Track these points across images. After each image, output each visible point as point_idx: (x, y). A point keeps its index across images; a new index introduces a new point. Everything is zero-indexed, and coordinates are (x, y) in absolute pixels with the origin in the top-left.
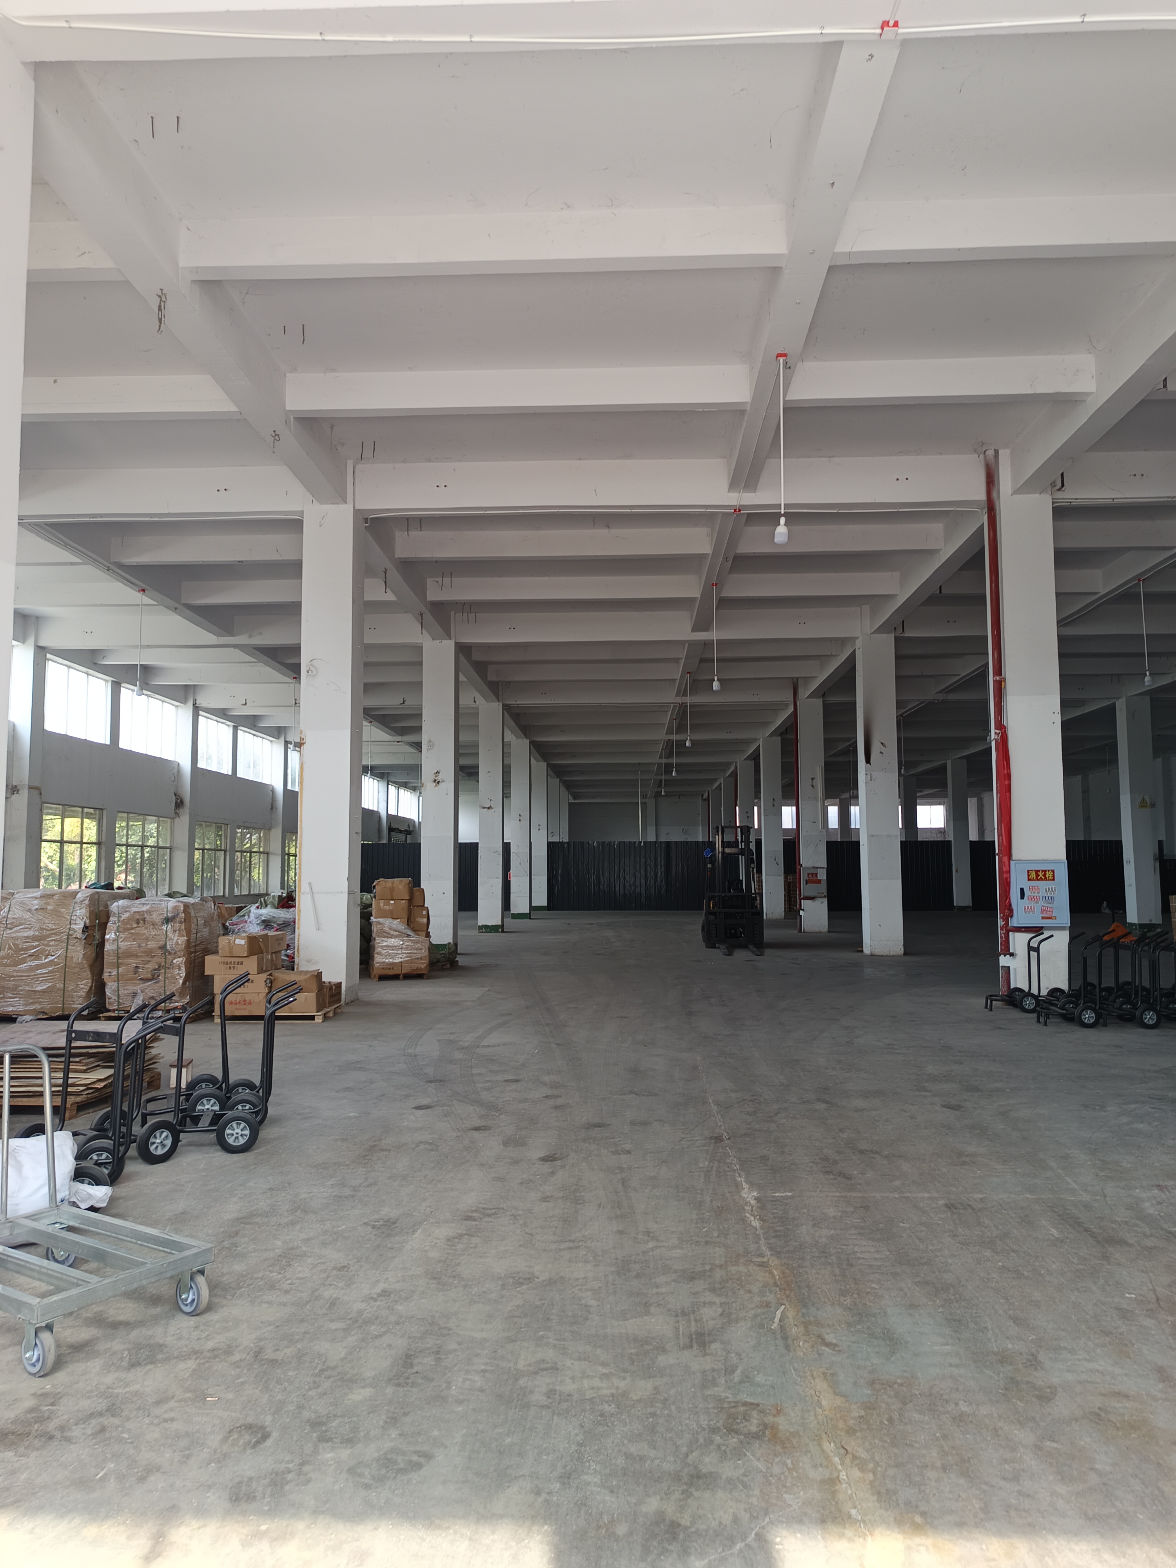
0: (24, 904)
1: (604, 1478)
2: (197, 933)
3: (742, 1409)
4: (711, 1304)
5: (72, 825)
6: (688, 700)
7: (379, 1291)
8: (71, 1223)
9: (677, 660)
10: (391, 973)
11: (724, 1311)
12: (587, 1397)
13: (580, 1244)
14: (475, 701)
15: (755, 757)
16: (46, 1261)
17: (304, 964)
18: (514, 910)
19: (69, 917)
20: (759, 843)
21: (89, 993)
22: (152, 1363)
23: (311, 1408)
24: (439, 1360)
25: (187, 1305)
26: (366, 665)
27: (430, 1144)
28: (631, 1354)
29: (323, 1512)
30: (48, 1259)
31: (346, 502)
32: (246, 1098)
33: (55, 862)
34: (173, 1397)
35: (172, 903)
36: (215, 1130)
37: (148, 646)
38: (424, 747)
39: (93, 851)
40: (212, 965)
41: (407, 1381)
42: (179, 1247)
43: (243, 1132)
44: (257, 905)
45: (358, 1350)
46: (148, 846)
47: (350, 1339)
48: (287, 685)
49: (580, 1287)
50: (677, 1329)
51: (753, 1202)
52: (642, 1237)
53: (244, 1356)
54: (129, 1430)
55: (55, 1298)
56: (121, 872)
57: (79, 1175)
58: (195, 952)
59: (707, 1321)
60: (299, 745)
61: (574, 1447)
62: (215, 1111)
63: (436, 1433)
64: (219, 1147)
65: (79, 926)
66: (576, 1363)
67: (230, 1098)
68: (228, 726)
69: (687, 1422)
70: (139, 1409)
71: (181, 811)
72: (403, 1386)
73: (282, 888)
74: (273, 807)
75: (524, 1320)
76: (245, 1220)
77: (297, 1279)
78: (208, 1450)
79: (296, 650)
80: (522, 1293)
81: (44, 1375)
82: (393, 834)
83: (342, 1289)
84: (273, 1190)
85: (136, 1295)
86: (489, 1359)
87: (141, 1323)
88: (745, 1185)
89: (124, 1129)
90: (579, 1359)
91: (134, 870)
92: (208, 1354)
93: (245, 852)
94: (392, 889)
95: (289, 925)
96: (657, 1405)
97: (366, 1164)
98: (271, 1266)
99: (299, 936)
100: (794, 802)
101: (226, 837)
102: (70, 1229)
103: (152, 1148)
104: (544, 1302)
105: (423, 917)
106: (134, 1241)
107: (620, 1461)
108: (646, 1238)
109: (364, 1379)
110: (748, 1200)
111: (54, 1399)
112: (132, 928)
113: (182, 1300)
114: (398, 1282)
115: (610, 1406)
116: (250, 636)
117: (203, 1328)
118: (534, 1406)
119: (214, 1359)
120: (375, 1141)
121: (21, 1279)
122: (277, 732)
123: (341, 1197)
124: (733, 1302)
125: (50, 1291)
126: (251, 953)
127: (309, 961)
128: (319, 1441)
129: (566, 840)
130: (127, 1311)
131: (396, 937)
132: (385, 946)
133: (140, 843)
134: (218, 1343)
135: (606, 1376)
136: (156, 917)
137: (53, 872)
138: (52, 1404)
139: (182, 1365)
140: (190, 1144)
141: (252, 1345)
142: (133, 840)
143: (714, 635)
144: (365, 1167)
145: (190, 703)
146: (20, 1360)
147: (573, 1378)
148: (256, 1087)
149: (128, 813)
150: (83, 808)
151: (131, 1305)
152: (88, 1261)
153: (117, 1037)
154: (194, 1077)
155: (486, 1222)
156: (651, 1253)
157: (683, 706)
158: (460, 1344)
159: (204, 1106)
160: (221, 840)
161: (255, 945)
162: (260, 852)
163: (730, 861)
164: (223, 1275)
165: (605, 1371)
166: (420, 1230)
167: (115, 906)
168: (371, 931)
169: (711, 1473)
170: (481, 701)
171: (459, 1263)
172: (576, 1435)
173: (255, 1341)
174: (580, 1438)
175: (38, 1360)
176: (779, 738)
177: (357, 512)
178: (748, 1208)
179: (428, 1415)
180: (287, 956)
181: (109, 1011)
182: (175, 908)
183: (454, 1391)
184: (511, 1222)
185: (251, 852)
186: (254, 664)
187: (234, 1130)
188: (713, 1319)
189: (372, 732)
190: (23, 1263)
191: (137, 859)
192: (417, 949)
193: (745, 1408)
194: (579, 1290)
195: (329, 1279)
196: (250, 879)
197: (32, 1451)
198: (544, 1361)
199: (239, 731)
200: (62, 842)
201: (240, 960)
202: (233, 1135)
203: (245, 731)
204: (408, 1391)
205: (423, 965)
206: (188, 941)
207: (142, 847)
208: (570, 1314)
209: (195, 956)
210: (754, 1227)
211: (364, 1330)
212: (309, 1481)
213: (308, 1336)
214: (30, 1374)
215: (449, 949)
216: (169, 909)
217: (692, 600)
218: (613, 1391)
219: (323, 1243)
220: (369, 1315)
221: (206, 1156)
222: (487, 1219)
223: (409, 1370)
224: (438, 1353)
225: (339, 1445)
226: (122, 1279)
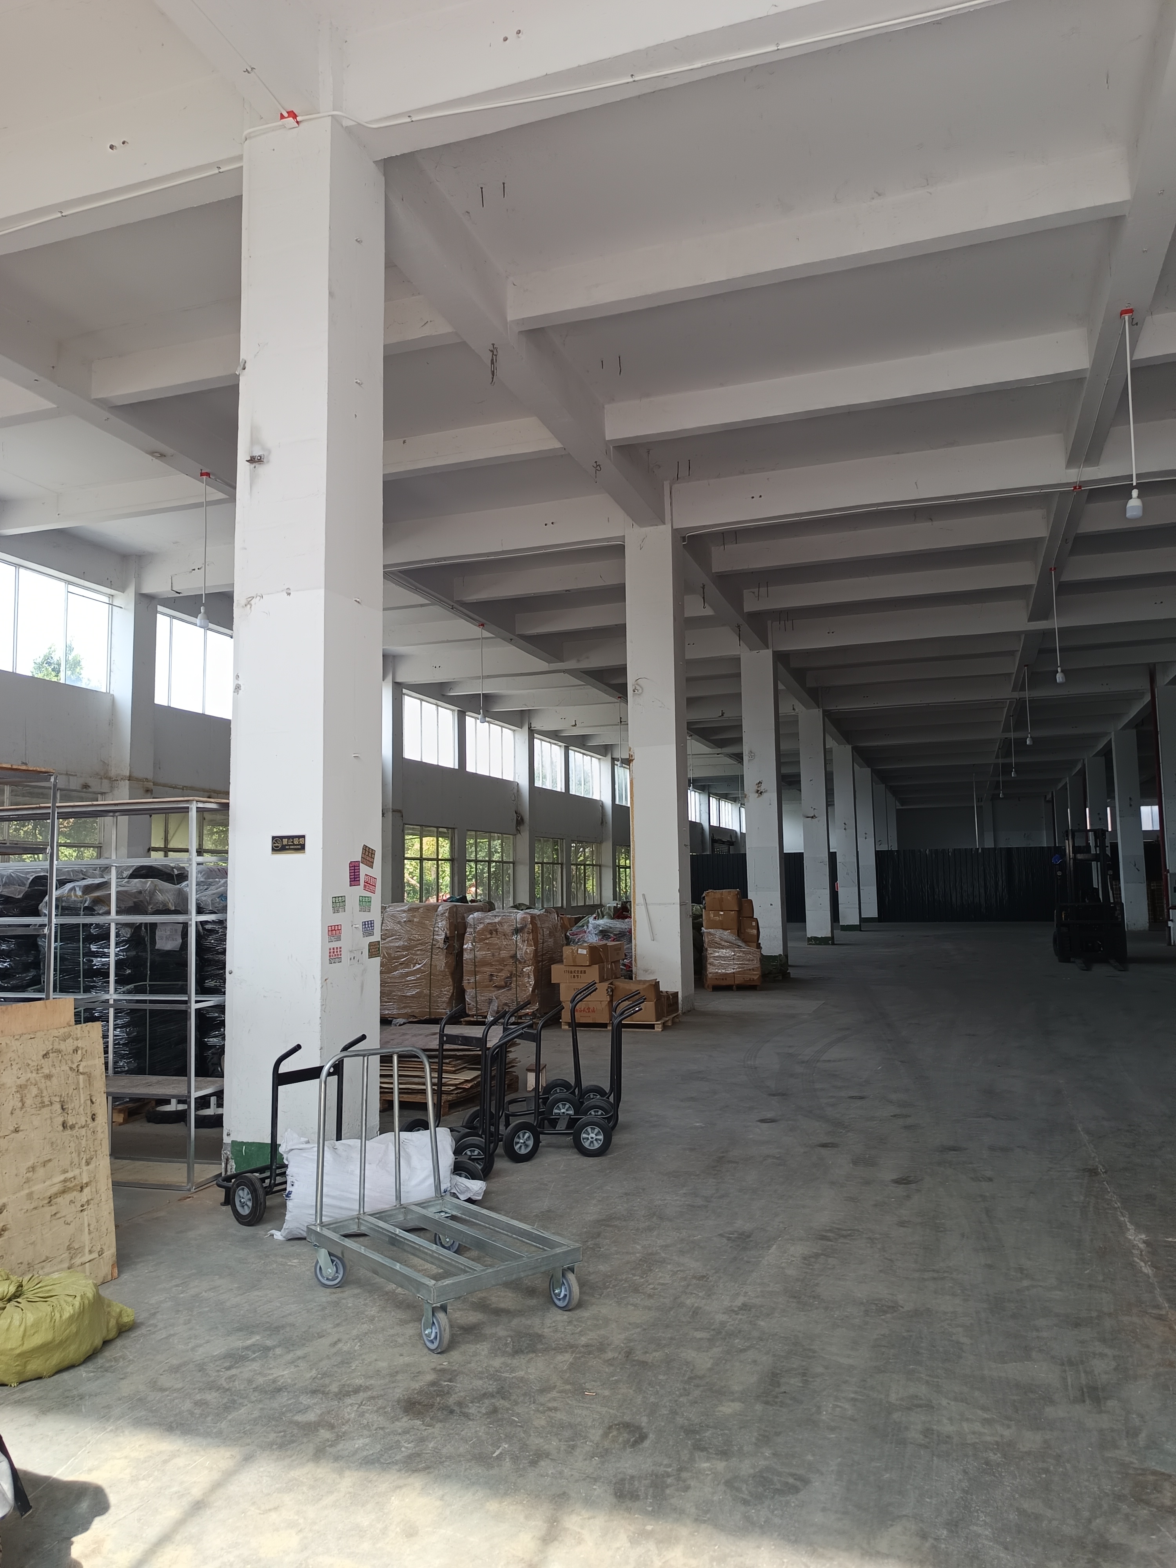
0: (395, 917)
1: (996, 1532)
2: (543, 943)
3: (1151, 1478)
4: (1102, 1355)
5: (429, 842)
6: (1027, 694)
7: (740, 1304)
8: (454, 1213)
9: (1012, 653)
10: (724, 983)
11: (1119, 1365)
12: (969, 1442)
13: (945, 1275)
14: (794, 709)
15: (1107, 753)
16: (435, 1245)
17: (641, 974)
18: (842, 922)
19: (432, 929)
20: (1114, 847)
21: (451, 998)
22: (534, 1352)
23: (683, 1415)
24: (806, 1382)
25: (560, 1300)
26: (688, 680)
27: (777, 1158)
28: (1014, 1401)
29: (704, 1522)
30: (436, 1244)
31: (664, 523)
32: (598, 1104)
33: (415, 878)
34: (555, 1387)
35: (520, 915)
36: (571, 1133)
37: (489, 677)
38: (745, 758)
39: (447, 868)
40: (558, 973)
41: (776, 1400)
42: (552, 1245)
43: (597, 1137)
44: (594, 915)
45: (724, 1362)
46: (494, 861)
47: (715, 1350)
48: (612, 705)
49: (949, 1322)
50: (1064, 1379)
51: (1142, 1246)
52: (1014, 1274)
53: (616, 1355)
54: (518, 1414)
55: (447, 1282)
56: (471, 886)
57: (458, 1169)
58: (542, 961)
59: (1099, 1374)
60: (627, 762)
61: (959, 1494)
62: (570, 1115)
63: (810, 1457)
64: (576, 1150)
65: (441, 937)
66: (952, 1403)
67: (582, 1103)
68: (560, 746)
69: (1087, 1483)
70: (525, 1395)
71: (521, 828)
72: (772, 1405)
73: (615, 899)
74: (603, 822)
75: (892, 1351)
76: (606, 1221)
77: (659, 1284)
78: (591, 1444)
79: (622, 670)
80: (887, 1322)
81: (442, 1351)
82: (716, 845)
83: (703, 1299)
84: (629, 1195)
85: (514, 1285)
86: (858, 1387)
87: (520, 1313)
88: (1129, 1226)
89: (492, 1129)
90: (956, 1399)
91: (483, 885)
92: (582, 1349)
93: (579, 865)
94: (721, 900)
95: (627, 935)
96: (1049, 1460)
97: (715, 1175)
98: (633, 1269)
99: (635, 946)
100: (1156, 800)
101: (562, 851)
102: (453, 1218)
103: (517, 1147)
104: (911, 1334)
105: (752, 928)
106: (509, 1234)
107: (1013, 1516)
108: (1019, 1275)
109: (733, 1393)
110: (1135, 1242)
111: (451, 1375)
112: (487, 939)
113: (555, 1294)
114: (757, 1297)
115: (996, 1454)
116: (578, 661)
117: (576, 1323)
118: (911, 1443)
119: (589, 1355)
120: (723, 1152)
121: (416, 1261)
122: (604, 750)
123: (693, 1206)
124: (1128, 1357)
125: (440, 1274)
126: (593, 962)
127: (646, 971)
128: (694, 1449)
129: (895, 848)
130: (506, 1299)
131: (727, 948)
132: (717, 957)
133: (487, 859)
134: (591, 1339)
135: (986, 1422)
136: (506, 928)
137: (414, 887)
138: (450, 1380)
139: (560, 1358)
140: (549, 1146)
141: (622, 1345)
142: (481, 855)
143: (1055, 623)
144: (714, 1178)
145: (526, 728)
146: (420, 1336)
147: (950, 1419)
148: (606, 1093)
149: (476, 831)
150: (438, 827)
151: (510, 1295)
152: (470, 1249)
153: (482, 1041)
154: (550, 1082)
155: (841, 1243)
156: (1027, 1293)
157: (1021, 702)
158: (826, 1368)
159: (560, 1110)
160: (557, 855)
161: (596, 955)
162: (593, 865)
163: (1083, 869)
164: (590, 1274)
165: (986, 1416)
166: (774, 1246)
167: (472, 917)
168: (702, 942)
169: (1121, 1544)
170: (800, 709)
171: (817, 1283)
172: (960, 1480)
173: (625, 1342)
174: (965, 1484)
175: (436, 1337)
176: (1135, 731)
177: (675, 531)
178: (1135, 1252)
179: (800, 1437)
180: (624, 965)
181: (468, 1016)
182: (523, 919)
183: (824, 1416)
184: (869, 1245)
185: (585, 865)
186: (582, 687)
187: (589, 1134)
188: (1106, 1373)
189: (695, 746)
190: (417, 1247)
191: (484, 873)
192: (749, 960)
193: (1154, 1478)
194: (949, 1324)
195: (690, 1287)
196: (585, 891)
197: (437, 1423)
198: (917, 1396)
199: (570, 751)
200: (421, 859)
201: (583, 969)
202: (588, 1139)
203: (575, 751)
204: (778, 1410)
205: (756, 976)
206: (536, 950)
207: (490, 862)
208: (941, 1349)
209: (542, 965)
210: (1145, 1274)
211: (728, 1342)
212: (687, 1488)
213: (674, 1342)
214: (429, 1349)
215: (781, 961)
216: (518, 920)
217: (1026, 588)
218: (998, 1439)
219: (681, 1251)
220: (732, 1328)
221: (565, 1157)
222: (842, 1240)
223: (777, 1389)
224: (804, 1375)
225: (714, 1456)
226: (503, 1269)
